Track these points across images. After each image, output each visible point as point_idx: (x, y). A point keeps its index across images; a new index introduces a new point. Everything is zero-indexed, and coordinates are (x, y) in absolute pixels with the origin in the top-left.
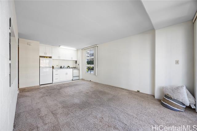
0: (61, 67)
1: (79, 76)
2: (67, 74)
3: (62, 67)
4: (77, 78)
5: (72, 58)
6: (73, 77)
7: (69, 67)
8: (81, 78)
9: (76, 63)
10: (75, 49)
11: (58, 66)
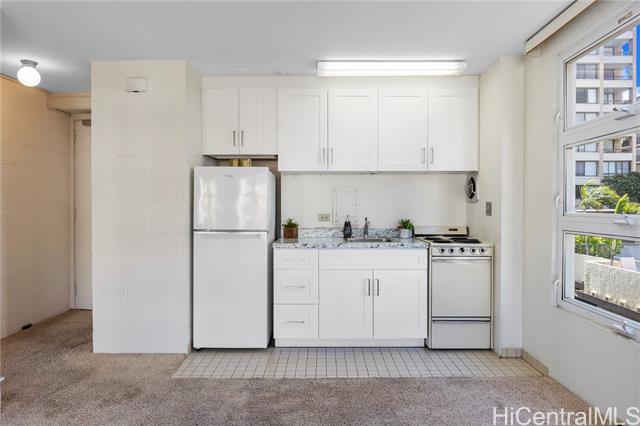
0: (347, 232)
1: (489, 320)
2: (372, 288)
3: (358, 224)
4: (476, 336)
5: (428, 154)
6: (432, 320)
7: (406, 233)
8: (510, 337)
9: (472, 196)
10: (451, 68)
11: (324, 218)
